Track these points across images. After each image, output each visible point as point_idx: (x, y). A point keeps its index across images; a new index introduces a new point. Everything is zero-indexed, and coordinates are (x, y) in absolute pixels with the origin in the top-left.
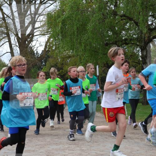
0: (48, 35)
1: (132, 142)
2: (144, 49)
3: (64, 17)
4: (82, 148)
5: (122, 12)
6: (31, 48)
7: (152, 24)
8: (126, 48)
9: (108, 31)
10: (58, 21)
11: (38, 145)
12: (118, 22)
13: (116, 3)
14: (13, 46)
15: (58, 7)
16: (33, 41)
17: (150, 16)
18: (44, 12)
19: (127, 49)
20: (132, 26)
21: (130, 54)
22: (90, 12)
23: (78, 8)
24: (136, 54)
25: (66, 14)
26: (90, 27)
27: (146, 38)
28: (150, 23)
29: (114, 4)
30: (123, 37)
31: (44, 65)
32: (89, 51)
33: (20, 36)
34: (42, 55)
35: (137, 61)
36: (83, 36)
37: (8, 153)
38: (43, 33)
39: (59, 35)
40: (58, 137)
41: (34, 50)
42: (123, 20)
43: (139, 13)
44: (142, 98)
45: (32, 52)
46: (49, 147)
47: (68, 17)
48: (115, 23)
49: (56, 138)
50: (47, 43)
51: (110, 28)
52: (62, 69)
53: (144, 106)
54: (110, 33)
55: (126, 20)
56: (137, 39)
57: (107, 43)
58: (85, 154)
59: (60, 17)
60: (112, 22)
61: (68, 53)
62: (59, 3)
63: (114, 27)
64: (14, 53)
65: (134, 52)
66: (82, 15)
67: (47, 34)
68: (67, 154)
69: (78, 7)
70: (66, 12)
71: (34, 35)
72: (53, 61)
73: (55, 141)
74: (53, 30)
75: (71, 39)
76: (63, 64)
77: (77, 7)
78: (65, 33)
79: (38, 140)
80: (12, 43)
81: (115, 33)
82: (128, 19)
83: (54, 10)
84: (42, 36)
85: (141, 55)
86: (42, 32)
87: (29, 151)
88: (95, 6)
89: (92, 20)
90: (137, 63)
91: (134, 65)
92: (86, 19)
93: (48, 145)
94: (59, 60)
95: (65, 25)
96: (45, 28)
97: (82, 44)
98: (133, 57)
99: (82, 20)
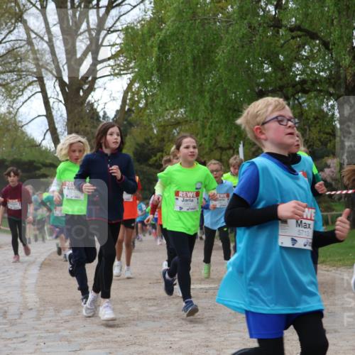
0: (129, 76)
3: (162, 34)
4: (211, 326)
5: (294, 19)
6: (92, 104)
8: (304, 102)
9: (263, 62)
10: (149, 44)
12: (285, 43)
14: (51, 101)
15: (150, 13)
16: (95, 89)
18: (118, 24)
19: (306, 104)
20: (315, 51)
22: (221, 22)
23: (194, 14)
24: (327, 114)
25: (167, 27)
26: (221, 54)
27: (348, 78)
29: (275, 3)
30: (296, 75)
32: (221, 109)
34: (116, 120)
35: (330, 131)
36: (206, 76)
37: (45, 338)
38: (117, 71)
39: (152, 74)
40: (156, 302)
41: (98, 110)
42: (296, 37)
43: (333, 20)
45: (94, 113)
46: (136, 325)
47: (173, 34)
48: (279, 44)
49: (153, 306)
50: (126, 93)
51: (267, 57)
52: (162, 151)
54: (267, 69)
55: (304, 37)
56: (328, 80)
57: (261, 91)
58: (218, 339)
59: (154, 35)
60: (271, 43)
61: (173, 114)
62: (151, 3)
63: (275, 55)
64: (55, 117)
65: (323, 111)
66: (204, 29)
67: (126, 74)
68: (177, 339)
69: (193, 12)
70: (168, 23)
72: (140, 133)
73: (149, 312)
74: (140, 64)
75: (181, 82)
76: (163, 140)
77: (191, 11)
78: (166, 70)
80: (49, 96)
81: (278, 67)
82: (306, 35)
83: (140, 19)
84: (116, 78)
85: (338, 115)
86: (114, 70)
87: (94, 333)
88: (232, 7)
89: (225, 40)
90: (328, 134)
91: (322, 139)
92: (214, 39)
93: (134, 320)
94: (155, 131)
95: (166, 52)
96: (122, 60)
97: (206, 93)
98: (321, 122)
99: (204, 39)
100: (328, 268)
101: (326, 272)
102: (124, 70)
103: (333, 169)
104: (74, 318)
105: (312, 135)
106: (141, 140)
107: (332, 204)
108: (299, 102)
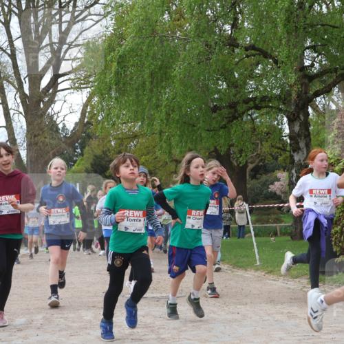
0: (89, 90)
1: (269, 320)
2: (295, 120)
3: (122, 50)
4: (162, 334)
5: (248, 39)
6: (52, 117)
7: (312, 65)
8: (256, 118)
9: (218, 79)
10: (108, 58)
11: (66, 330)
12: (240, 61)
13: (236, 19)
14: (12, 112)
15: (110, 29)
16: (55, 101)
17: (308, 48)
19: (258, 120)
21: (265, 129)
22: (179, 39)
23: (154, 32)
24: (276, 128)
26: (178, 70)
28: (307, 63)
29: (232, 23)
30: (250, 93)
31: (80, 154)
32: (177, 124)
33: (27, 91)
34: (74, 132)
35: (281, 146)
38: (77, 85)
39: (110, 89)
41: (58, 123)
42: (250, 56)
44: (290, 224)
45: (53, 126)
46: (89, 334)
47: (132, 50)
48: (234, 62)
50: (85, 106)
51: (222, 74)
53: (295, 242)
54: (223, 86)
55: (257, 56)
56: (279, 98)
57: (215, 106)
59: (114, 50)
60: (226, 61)
61: (131, 127)
62: (112, 20)
63: (230, 73)
64: (15, 129)
65: (274, 126)
66: (163, 46)
67: (86, 88)
69: (153, 29)
70: (128, 39)
71: (59, 89)
72: (98, 145)
74: (99, 78)
75: (138, 96)
76: (120, 152)
77: (150, 28)
78: (124, 84)
79: (66, 319)
80: (10, 108)
81: (233, 84)
82: (259, 55)
84: (76, 91)
85: (288, 132)
86: (75, 83)
88: (190, 25)
89: (182, 56)
90: (279, 148)
91: (273, 154)
92: (171, 55)
93: (86, 328)
94: (113, 143)
95: (125, 66)
96: (82, 74)
97: (162, 108)
98: (272, 137)
99: (162, 56)
100: (275, 277)
101: (274, 282)
102: (84, 84)
103: (282, 183)
104: (28, 327)
105: (264, 150)
106: (98, 152)
107: (281, 215)
108: (252, 118)
